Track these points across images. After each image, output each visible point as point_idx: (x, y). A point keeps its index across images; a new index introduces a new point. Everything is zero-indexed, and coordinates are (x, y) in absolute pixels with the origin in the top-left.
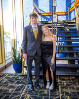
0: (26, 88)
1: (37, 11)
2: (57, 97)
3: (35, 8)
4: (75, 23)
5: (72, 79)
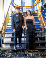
1: (13, 5)
3: (11, 3)
4: (37, 13)
5: (36, 52)
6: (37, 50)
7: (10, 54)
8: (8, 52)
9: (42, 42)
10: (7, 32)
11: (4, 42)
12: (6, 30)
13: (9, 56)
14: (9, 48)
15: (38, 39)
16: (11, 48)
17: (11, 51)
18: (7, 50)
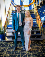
0: (7, 50)
1: (13, 5)
2: (25, 55)
6: (34, 41)
7: (12, 45)
8: (11, 43)
9: (38, 34)
10: (9, 28)
11: (7, 36)
12: (8, 26)
13: (12, 46)
14: (11, 40)
15: (35, 33)
16: (13, 40)
17: (13, 42)
18: (10, 42)
